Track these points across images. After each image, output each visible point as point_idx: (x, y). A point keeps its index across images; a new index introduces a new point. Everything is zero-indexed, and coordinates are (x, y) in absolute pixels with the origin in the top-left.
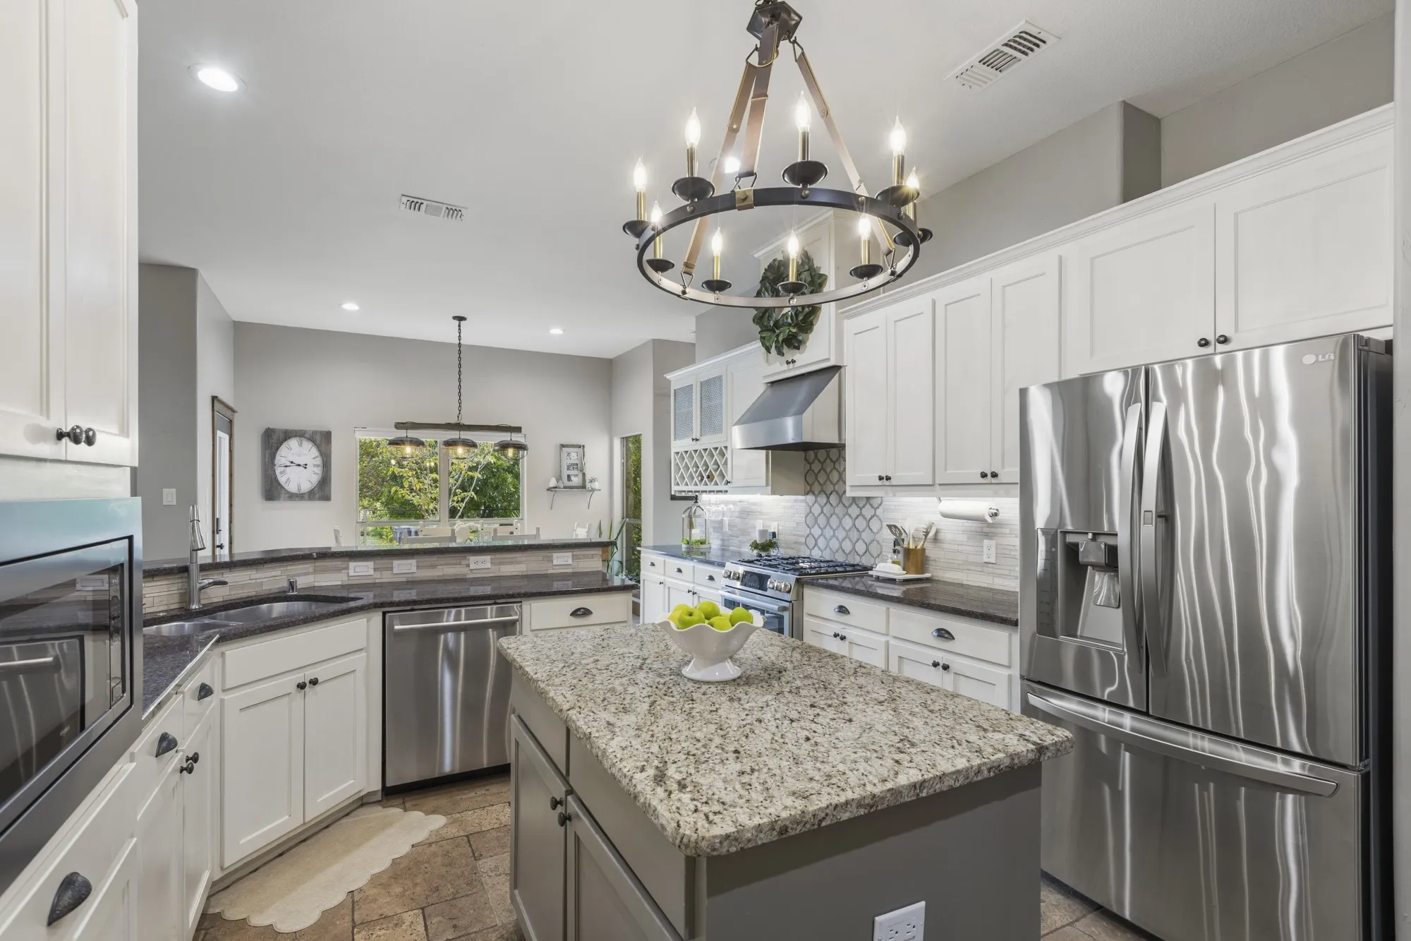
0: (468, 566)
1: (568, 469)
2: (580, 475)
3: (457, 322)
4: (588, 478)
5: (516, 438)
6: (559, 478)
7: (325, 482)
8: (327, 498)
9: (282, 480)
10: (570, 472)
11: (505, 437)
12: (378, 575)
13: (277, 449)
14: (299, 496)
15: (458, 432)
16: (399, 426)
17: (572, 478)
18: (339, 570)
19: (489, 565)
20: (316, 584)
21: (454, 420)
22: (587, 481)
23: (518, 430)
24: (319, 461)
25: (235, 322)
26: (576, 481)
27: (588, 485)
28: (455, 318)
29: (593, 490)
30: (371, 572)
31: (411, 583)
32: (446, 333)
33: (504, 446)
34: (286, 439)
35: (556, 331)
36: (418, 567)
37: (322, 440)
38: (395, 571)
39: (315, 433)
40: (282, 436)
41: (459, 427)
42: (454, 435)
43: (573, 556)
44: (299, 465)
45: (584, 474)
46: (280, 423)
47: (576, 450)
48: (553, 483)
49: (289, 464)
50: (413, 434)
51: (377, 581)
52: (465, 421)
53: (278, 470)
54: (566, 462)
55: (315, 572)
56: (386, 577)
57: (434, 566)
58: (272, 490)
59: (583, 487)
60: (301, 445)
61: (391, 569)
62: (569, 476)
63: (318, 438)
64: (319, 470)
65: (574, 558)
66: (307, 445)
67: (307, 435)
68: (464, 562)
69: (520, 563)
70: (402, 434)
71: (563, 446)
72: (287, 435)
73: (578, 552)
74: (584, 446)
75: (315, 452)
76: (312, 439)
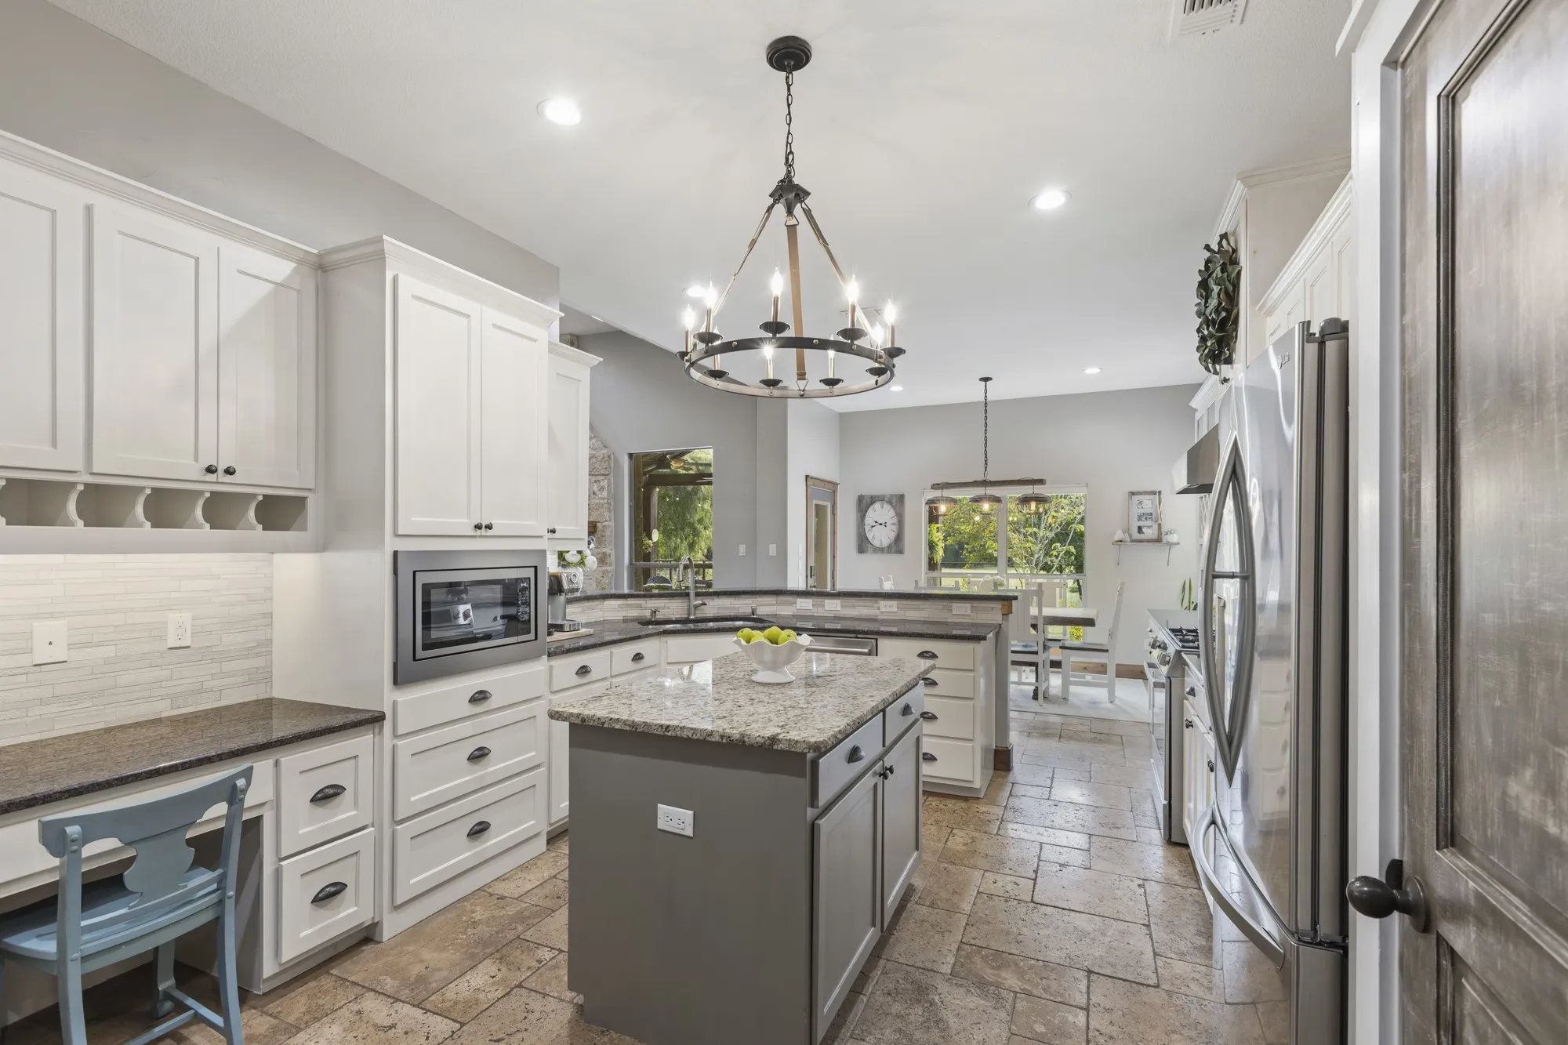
0: (879, 608)
1: (1139, 519)
2: (1156, 526)
3: (984, 383)
4: (1164, 529)
5: (1038, 490)
6: (1127, 531)
7: (899, 538)
8: (900, 551)
9: (870, 537)
10: (1140, 524)
11: (1028, 490)
12: (815, 610)
13: (866, 511)
14: (881, 550)
15: (984, 488)
16: (936, 486)
17: (1144, 530)
18: (791, 604)
19: (895, 609)
20: (778, 613)
21: (980, 478)
22: (1164, 533)
23: (1041, 482)
24: (895, 520)
25: (841, 415)
26: (1150, 533)
27: (1166, 538)
28: (982, 379)
29: (1170, 545)
30: (811, 607)
31: (837, 618)
32: (974, 393)
33: (1025, 500)
34: (872, 503)
35: (1092, 371)
36: (842, 606)
37: (897, 502)
38: (826, 608)
39: (892, 496)
40: (869, 502)
41: (985, 483)
42: (980, 491)
43: (972, 607)
44: (881, 524)
45: (1160, 525)
46: (868, 491)
47: (1148, 497)
48: (1119, 535)
49: (874, 524)
50: (947, 493)
51: (815, 614)
52: (991, 478)
53: (867, 528)
54: (1136, 511)
55: (777, 604)
56: (819, 612)
57: (853, 607)
58: (863, 545)
59: (1158, 540)
60: (882, 508)
61: (824, 606)
62: (1140, 529)
63: (894, 501)
64: (895, 528)
65: (973, 609)
66: (887, 507)
67: (886, 499)
68: (875, 605)
69: (922, 609)
70: (937, 493)
71: (1133, 494)
72: (873, 500)
73: (976, 604)
74: (1160, 492)
75: (892, 513)
76: (890, 502)
